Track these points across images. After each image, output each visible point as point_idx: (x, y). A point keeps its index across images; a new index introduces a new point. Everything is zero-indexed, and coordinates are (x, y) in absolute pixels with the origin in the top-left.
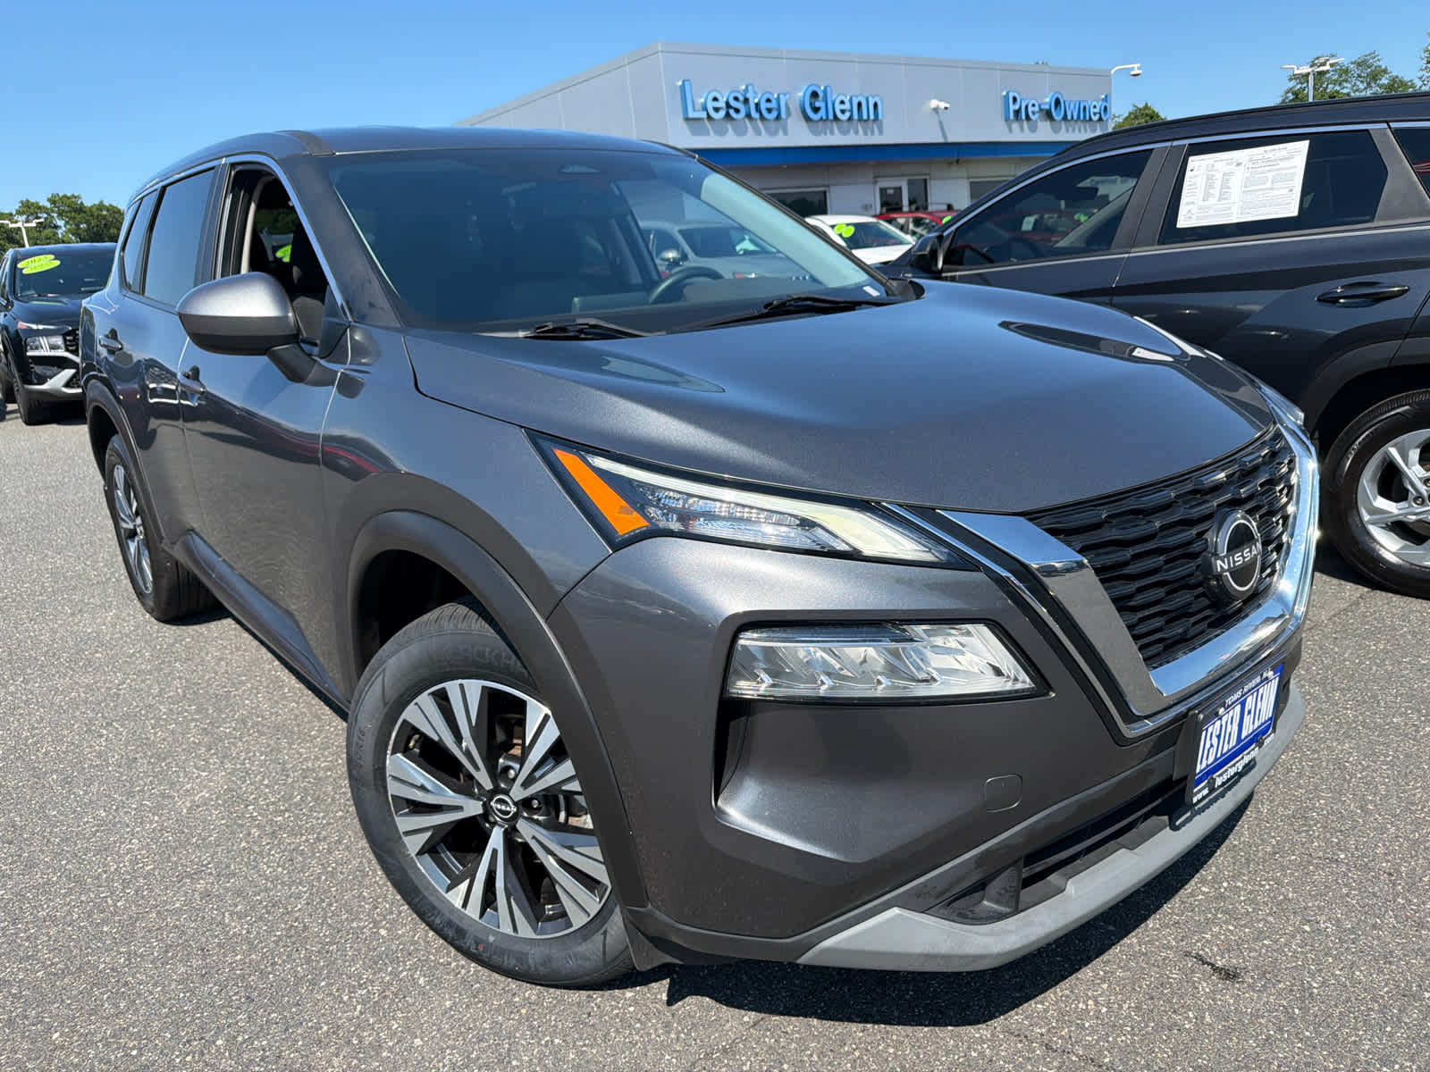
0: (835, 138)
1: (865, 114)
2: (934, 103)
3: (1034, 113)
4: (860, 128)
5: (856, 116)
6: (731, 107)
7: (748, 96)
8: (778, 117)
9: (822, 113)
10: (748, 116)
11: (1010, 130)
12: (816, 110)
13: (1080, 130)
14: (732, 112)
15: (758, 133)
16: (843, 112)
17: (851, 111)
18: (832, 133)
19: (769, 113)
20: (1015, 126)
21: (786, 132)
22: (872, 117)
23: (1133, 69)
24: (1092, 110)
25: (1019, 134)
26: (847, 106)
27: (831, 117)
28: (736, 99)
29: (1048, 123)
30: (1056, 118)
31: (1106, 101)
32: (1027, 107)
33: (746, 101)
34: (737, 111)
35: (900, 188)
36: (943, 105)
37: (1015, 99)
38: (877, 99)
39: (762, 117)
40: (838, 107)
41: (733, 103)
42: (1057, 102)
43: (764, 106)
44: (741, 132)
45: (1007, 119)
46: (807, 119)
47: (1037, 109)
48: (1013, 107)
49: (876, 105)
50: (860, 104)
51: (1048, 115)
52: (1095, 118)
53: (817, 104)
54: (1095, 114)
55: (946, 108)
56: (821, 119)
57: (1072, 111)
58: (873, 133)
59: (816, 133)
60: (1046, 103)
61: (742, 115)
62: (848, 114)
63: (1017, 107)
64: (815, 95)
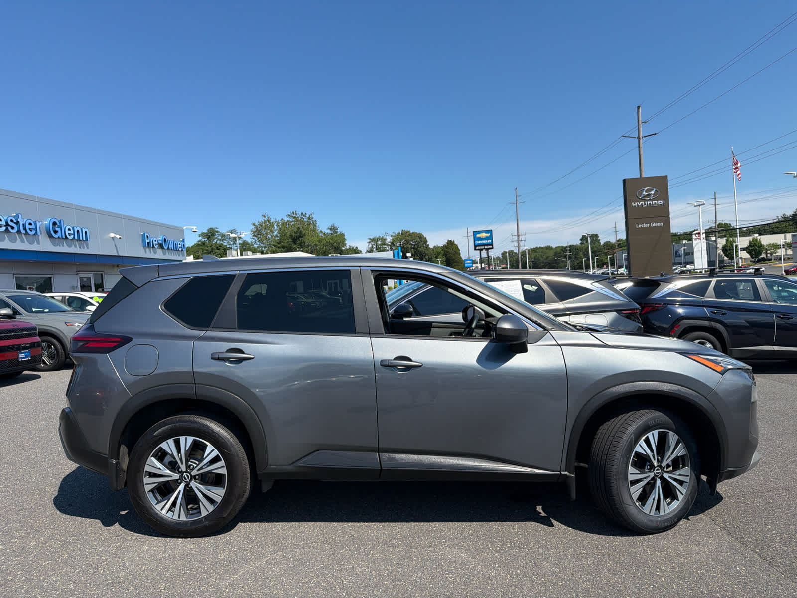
0: (64, 248)
1: (79, 237)
2: (112, 235)
3: (156, 245)
4: (77, 243)
5: (76, 238)
6: (9, 226)
7: (19, 220)
8: (36, 234)
9: (59, 234)
10: (19, 232)
11: (146, 252)
12: (56, 232)
13: (174, 255)
14: (9, 228)
15: (23, 242)
16: (70, 234)
17: (74, 234)
18: (63, 246)
19: (30, 232)
20: (148, 250)
21: (38, 243)
22: (84, 239)
23: (193, 229)
24: (179, 246)
25: (149, 254)
26: (72, 232)
27: (64, 237)
28: (12, 221)
29: (161, 250)
30: (165, 248)
31: (184, 242)
32: (153, 241)
33: (17, 223)
34: (13, 228)
35: (90, 278)
36: (118, 236)
37: (148, 237)
38: (86, 230)
39: (27, 233)
40: (67, 232)
41: (10, 223)
42: (165, 240)
43: (28, 227)
44: (13, 240)
45: (144, 246)
46: (50, 236)
47: (157, 243)
48: (147, 241)
49: (86, 232)
50: (78, 231)
51: (161, 246)
52: (180, 249)
53: (57, 229)
54: (180, 247)
55: (120, 238)
56: (59, 237)
57: (171, 246)
58: (84, 248)
59: (55, 245)
60: (160, 240)
61: (15, 230)
62: (72, 236)
63: (149, 241)
64: (55, 224)
